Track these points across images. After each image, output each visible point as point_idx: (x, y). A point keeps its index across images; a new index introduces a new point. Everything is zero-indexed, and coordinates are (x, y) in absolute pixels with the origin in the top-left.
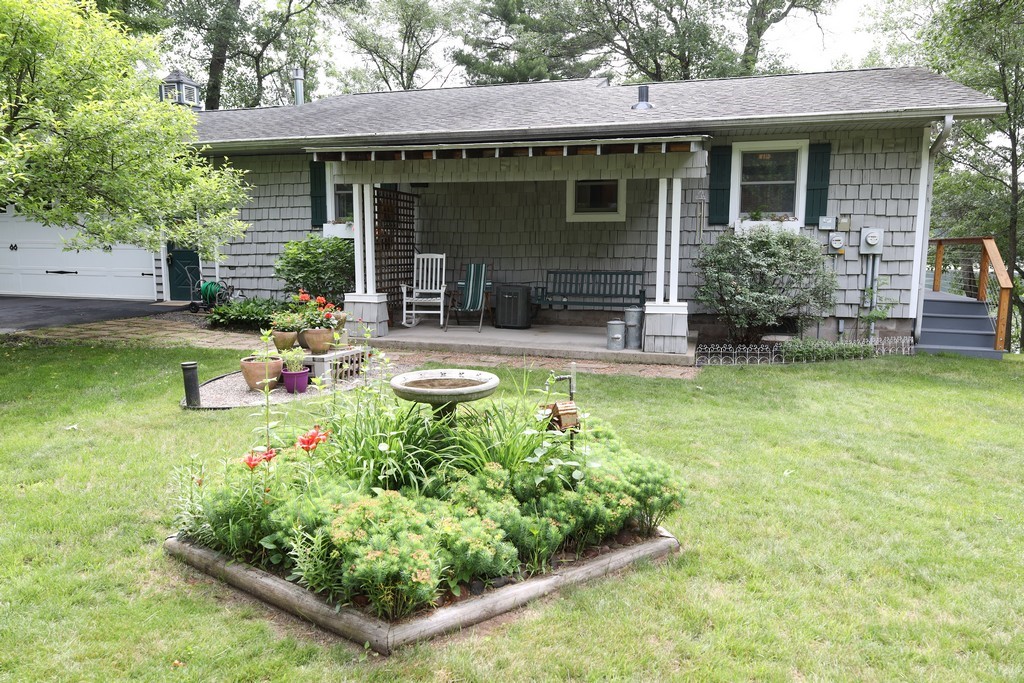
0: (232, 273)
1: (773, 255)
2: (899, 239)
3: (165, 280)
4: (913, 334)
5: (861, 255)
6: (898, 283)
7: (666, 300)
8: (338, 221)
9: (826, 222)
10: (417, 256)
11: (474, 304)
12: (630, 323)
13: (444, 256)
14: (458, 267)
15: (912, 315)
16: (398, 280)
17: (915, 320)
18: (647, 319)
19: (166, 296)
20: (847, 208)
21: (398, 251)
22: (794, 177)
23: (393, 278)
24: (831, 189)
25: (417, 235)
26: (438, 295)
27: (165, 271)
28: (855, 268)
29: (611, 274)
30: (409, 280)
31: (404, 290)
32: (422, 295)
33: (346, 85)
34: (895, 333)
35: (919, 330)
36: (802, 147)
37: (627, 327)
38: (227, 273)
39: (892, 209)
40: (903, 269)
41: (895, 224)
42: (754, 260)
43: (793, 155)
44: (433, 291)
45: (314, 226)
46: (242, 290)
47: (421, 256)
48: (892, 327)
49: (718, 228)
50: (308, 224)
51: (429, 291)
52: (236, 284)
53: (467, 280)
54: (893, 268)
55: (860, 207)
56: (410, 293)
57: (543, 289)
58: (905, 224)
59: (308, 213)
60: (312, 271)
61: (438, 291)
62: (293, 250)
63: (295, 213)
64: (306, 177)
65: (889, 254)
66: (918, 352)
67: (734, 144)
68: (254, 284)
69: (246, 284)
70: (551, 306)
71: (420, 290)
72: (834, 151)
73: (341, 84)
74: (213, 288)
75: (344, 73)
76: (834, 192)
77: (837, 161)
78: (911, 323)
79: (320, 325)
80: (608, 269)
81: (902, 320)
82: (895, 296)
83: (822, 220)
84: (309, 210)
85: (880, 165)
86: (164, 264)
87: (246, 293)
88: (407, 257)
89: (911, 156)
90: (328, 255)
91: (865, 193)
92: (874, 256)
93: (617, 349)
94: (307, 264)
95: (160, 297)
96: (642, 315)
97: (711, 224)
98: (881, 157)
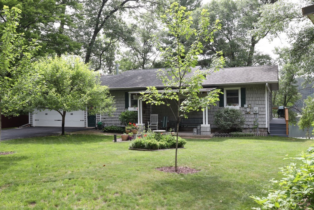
0: (105, 120)
1: (229, 114)
2: (262, 110)
3: (87, 122)
4: (268, 132)
5: (254, 113)
6: (263, 120)
7: (205, 124)
8: (131, 107)
9: (246, 106)
10: (151, 115)
11: (165, 126)
12: (198, 129)
13: (157, 115)
14: (161, 117)
15: (267, 127)
16: (147, 121)
17: (268, 128)
18: (201, 128)
19: (87, 126)
20: (250, 102)
21: (147, 114)
22: (238, 96)
23: (146, 120)
24: (246, 98)
25: (151, 110)
26: (156, 124)
27: (87, 120)
28: (253, 116)
29: (198, 118)
30: (149, 121)
31: (148, 123)
32: (152, 124)
33: (123, 57)
34: (263, 131)
35: (269, 131)
36: (239, 89)
37: (197, 130)
38: (103, 120)
39: (260, 103)
40: (264, 116)
41: (261, 106)
42: (224, 115)
43: (238, 90)
44: (155, 123)
45: (126, 108)
46: (107, 124)
47: (152, 115)
48: (263, 130)
49: (221, 107)
50: (124, 107)
51: (154, 123)
52: (105, 122)
53: (163, 120)
54: (261, 116)
55: (253, 102)
56: (150, 124)
57: (181, 122)
58: (263, 106)
59: (124, 105)
60: (128, 119)
61: (156, 123)
62: (124, 114)
63: (121, 105)
64: (124, 96)
65: (260, 113)
66: (269, 136)
67: (224, 88)
68: (110, 122)
69: (108, 122)
70: (183, 126)
71: (152, 123)
72: (246, 90)
73: (122, 57)
74: (101, 123)
75: (123, 53)
76: (247, 99)
77: (247, 92)
78: (267, 129)
79: (135, 129)
80: (197, 117)
81: (265, 128)
82: (262, 123)
83: (245, 105)
84: (124, 104)
85: (256, 93)
86: (87, 118)
87: (108, 125)
88: (149, 115)
89: (263, 91)
90: (131, 115)
91: (254, 99)
92: (257, 113)
93: (195, 135)
94: (127, 117)
95: (85, 126)
96: (201, 127)
97: (220, 106)
98: (256, 91)
